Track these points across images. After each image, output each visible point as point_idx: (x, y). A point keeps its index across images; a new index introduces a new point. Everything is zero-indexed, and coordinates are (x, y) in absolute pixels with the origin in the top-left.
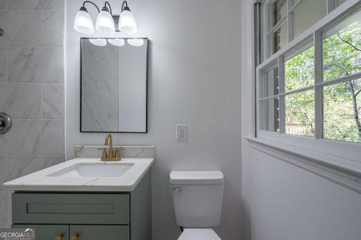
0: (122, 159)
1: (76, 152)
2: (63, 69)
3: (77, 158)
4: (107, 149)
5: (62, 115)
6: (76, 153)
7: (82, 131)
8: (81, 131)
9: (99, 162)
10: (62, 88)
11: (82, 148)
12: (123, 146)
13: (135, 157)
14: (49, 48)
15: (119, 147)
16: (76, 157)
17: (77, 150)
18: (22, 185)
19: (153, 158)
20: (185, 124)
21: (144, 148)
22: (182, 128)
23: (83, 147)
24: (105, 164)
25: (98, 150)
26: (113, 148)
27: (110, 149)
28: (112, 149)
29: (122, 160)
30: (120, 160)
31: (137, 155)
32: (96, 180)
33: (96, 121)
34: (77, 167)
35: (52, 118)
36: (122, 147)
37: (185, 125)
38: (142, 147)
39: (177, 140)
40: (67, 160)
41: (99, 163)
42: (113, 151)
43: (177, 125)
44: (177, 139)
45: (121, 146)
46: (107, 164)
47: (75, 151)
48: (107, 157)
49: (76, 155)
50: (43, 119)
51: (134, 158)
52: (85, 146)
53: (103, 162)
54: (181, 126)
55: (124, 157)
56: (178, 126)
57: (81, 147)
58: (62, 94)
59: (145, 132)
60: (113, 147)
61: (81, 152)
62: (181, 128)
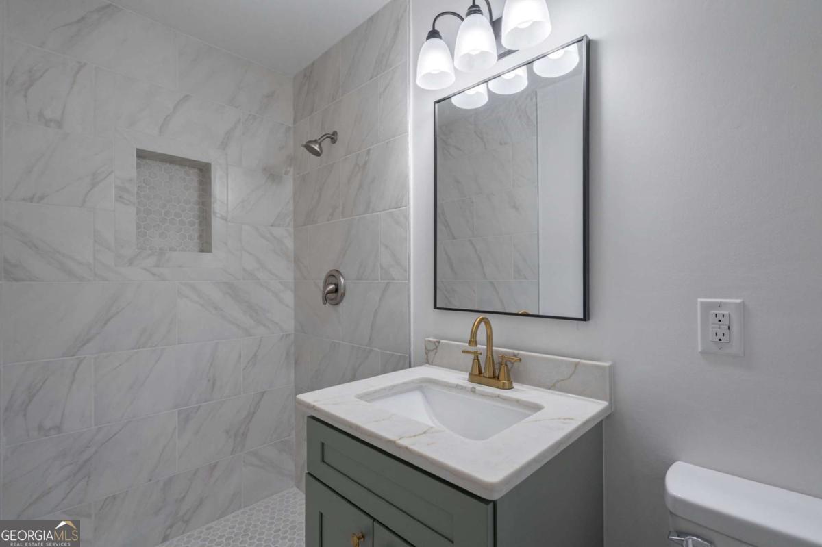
0: (515, 385)
1: (428, 351)
2: (407, 177)
3: (429, 364)
4: (481, 354)
5: (405, 271)
6: (427, 354)
7: (438, 306)
8: (435, 307)
9: (462, 384)
10: (407, 217)
11: (437, 343)
12: (521, 352)
13: (552, 387)
14: (388, 143)
15: (509, 353)
16: (427, 362)
17: (429, 348)
18: (314, 406)
19: (606, 401)
20: (737, 298)
21: (577, 364)
22: (726, 312)
23: (439, 342)
24: (473, 391)
25: (464, 355)
26: (494, 354)
27: (487, 356)
28: (492, 357)
29: (518, 390)
30: (511, 388)
31: (558, 381)
32: (424, 433)
33: (492, 283)
34: (422, 386)
35: (393, 279)
36: (518, 354)
37: (739, 301)
38: (572, 362)
39: (702, 353)
40: (415, 366)
41: (461, 386)
42: (495, 362)
43: (699, 300)
44: (700, 350)
45: (516, 352)
46: (477, 392)
47: (426, 348)
48: (480, 373)
49: (427, 359)
50: (381, 280)
51: (549, 389)
52: (442, 341)
53: (471, 385)
54: (720, 305)
55: (522, 382)
56: (702, 303)
57: (434, 342)
58: (406, 228)
59: (582, 317)
60: (497, 352)
61: (436, 353)
62: (720, 312)
